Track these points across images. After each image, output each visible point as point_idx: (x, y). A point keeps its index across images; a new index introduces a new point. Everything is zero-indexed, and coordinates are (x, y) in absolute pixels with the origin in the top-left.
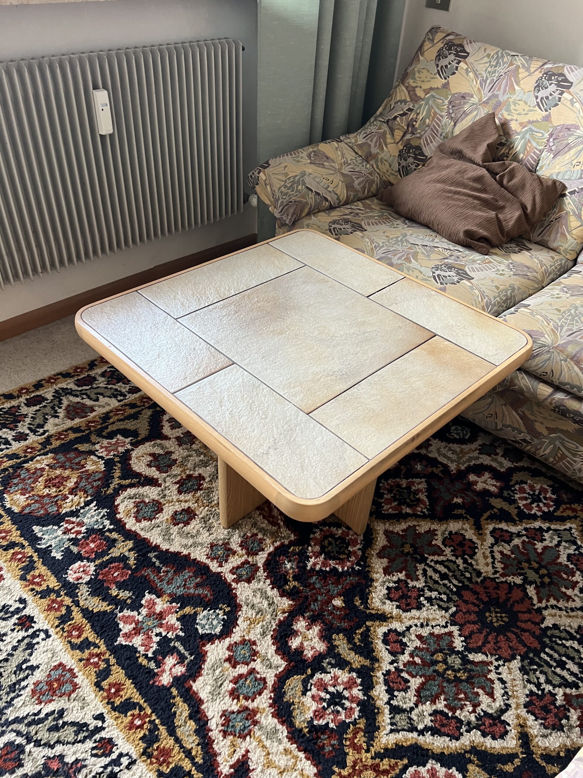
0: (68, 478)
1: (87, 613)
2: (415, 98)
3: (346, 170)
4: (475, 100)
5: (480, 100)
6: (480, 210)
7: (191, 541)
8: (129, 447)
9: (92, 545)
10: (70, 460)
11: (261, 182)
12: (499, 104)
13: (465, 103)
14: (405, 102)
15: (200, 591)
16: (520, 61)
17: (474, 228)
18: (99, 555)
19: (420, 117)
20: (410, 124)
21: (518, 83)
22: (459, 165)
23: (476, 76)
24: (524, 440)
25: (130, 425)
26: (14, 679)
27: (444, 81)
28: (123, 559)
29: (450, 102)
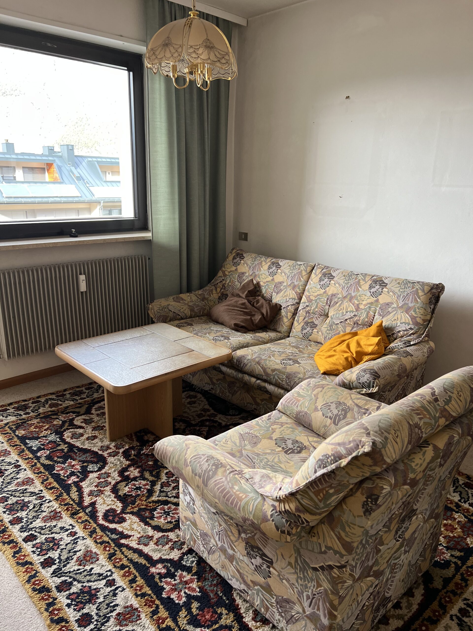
0: (45, 426)
1: (43, 465)
2: (225, 275)
3: (191, 304)
4: (247, 274)
5: (249, 274)
6: (243, 316)
7: (93, 445)
8: (74, 417)
9: (50, 446)
10: (47, 421)
11: (150, 309)
12: (255, 276)
13: (244, 276)
14: (221, 277)
15: (92, 459)
16: (263, 259)
17: (239, 323)
18: (51, 449)
19: (227, 282)
20: (223, 285)
21: (262, 267)
22: (236, 299)
23: (247, 265)
24: (255, 409)
25: (77, 410)
26: (9, 481)
27: (235, 268)
28: (62, 450)
29: (238, 276)
